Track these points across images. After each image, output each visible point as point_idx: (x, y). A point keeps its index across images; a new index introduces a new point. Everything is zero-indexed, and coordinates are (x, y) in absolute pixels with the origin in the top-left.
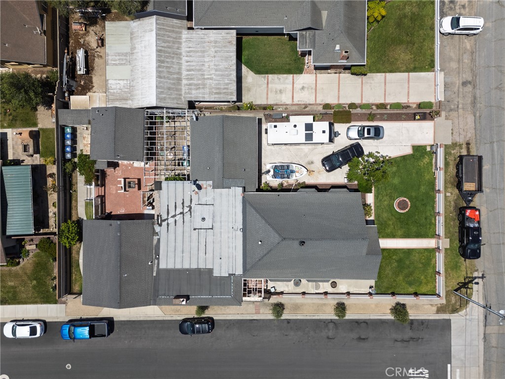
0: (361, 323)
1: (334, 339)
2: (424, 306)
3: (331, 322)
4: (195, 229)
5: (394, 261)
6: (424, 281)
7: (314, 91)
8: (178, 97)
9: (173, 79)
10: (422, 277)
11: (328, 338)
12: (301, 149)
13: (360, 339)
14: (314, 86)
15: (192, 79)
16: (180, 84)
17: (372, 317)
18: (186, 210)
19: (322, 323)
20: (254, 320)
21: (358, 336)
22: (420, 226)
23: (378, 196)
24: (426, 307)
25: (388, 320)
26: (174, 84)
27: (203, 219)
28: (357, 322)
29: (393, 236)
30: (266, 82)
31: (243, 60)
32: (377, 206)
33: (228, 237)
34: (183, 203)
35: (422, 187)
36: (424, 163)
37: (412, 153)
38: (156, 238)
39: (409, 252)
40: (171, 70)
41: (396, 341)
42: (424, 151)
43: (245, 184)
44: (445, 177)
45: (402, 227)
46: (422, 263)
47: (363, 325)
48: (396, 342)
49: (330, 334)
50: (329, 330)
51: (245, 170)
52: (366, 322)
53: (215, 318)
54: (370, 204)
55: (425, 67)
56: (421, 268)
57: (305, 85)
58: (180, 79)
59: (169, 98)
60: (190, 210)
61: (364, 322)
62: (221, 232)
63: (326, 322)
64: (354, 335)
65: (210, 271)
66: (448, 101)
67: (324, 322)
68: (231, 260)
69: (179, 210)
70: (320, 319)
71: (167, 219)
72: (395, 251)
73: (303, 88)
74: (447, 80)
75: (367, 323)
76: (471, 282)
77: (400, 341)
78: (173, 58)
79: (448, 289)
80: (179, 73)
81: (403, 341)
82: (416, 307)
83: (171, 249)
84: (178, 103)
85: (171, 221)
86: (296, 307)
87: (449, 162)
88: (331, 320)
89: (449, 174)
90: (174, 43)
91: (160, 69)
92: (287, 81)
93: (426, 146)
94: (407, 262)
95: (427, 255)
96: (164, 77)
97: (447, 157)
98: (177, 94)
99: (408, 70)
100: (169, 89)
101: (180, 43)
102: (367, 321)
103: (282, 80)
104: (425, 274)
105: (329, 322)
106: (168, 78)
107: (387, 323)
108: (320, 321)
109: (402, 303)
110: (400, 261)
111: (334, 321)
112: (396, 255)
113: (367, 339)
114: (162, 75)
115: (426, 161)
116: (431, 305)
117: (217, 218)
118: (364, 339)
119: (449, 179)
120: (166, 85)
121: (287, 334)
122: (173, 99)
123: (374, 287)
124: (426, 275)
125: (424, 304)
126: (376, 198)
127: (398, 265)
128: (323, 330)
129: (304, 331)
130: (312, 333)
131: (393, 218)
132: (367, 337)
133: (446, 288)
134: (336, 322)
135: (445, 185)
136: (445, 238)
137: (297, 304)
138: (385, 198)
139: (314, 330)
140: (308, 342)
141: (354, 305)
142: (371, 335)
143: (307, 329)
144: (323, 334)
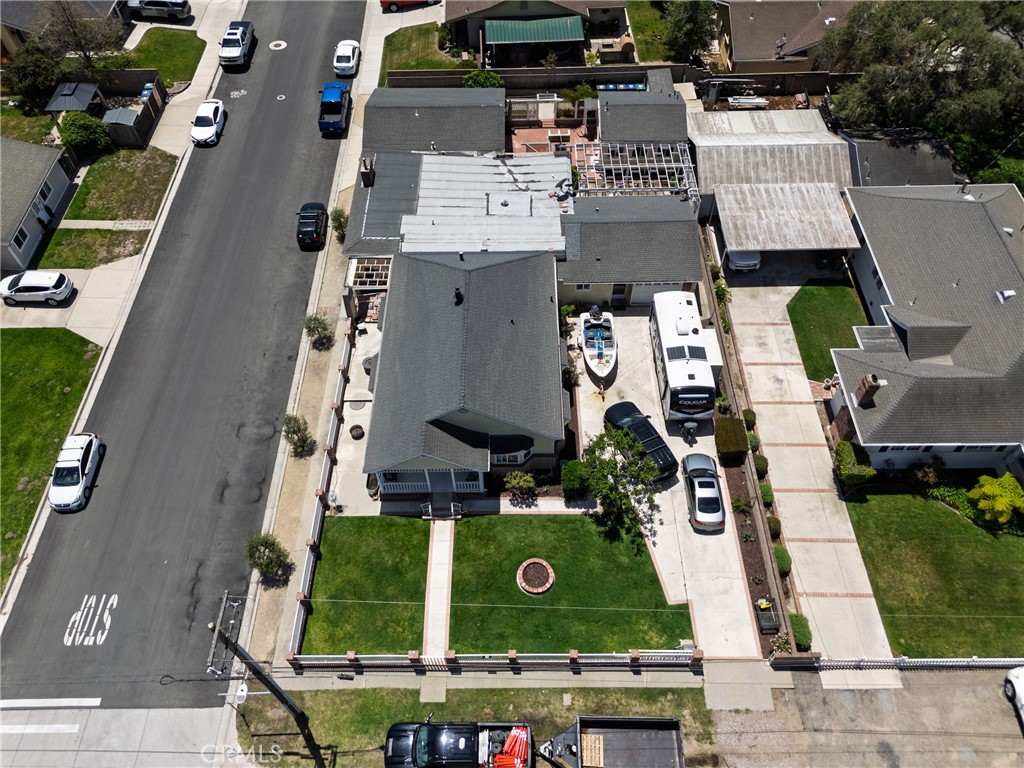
0: (261, 490)
1: (237, 436)
2: (273, 633)
3: (275, 432)
4: (487, 195)
5: (398, 560)
6: (340, 633)
7: (778, 399)
8: (718, 179)
9: (747, 172)
10: (348, 628)
11: (242, 425)
12: (649, 380)
13: (224, 487)
14: (787, 399)
15: (753, 195)
16: (740, 181)
18: (522, 186)
20: (306, 306)
21: (231, 483)
22: (483, 621)
23: (556, 522)
24: (270, 638)
26: (739, 173)
27: (505, 205)
28: (264, 480)
29: (460, 555)
30: (776, 321)
31: (808, 288)
32: (531, 522)
33: (471, 234)
34: (533, 181)
35: (582, 628)
36: (646, 633)
37: (670, 603)
38: (475, 153)
39: (418, 593)
40: (762, 169)
41: (201, 565)
42: (677, 631)
43: (572, 261)
44: (615, 690)
45: (479, 575)
46: (385, 626)
47: (255, 494)
48: (197, 564)
49: (249, 430)
50: (258, 427)
51: (598, 260)
53: (321, 253)
54: (536, 506)
55: (901, 636)
56: (373, 624)
57: (785, 384)
58: (748, 180)
59: (713, 166)
60: (520, 189)
61: (260, 497)
62: (482, 225)
64: (235, 474)
65: (412, 211)
66: (825, 702)
68: (431, 237)
69: (520, 178)
71: (506, 165)
72: (422, 563)
73: (779, 381)
74: (883, 697)
75: (258, 501)
77: (197, 574)
78: (783, 171)
79: (307, 697)
80: (759, 180)
81: (197, 579)
82: (276, 611)
83: (454, 168)
84: (706, 179)
85: (503, 169)
86: (318, 371)
87: (655, 701)
89: (623, 701)
90: (810, 171)
91: (759, 152)
92: (787, 354)
93: (692, 638)
94: (391, 591)
95: (405, 639)
96: (747, 158)
97: (670, 697)
98: (721, 177)
99: (878, 593)
100: (729, 165)
101: (812, 180)
102: (261, 502)
103: (786, 345)
104: (356, 635)
105: (275, 427)
106: (747, 164)
108: (283, 410)
109: (290, 578)
110: (398, 572)
111: (276, 437)
112: (411, 563)
113: (221, 501)
114: (750, 154)
115: (651, 638)
116: (273, 652)
117: (506, 221)
118: (222, 495)
119: (609, 702)
120: (734, 161)
121: (266, 356)
122: (713, 172)
123: (340, 515)
124: (353, 637)
125: (277, 632)
126: (554, 519)
127: (385, 569)
128: (260, 416)
129: (266, 384)
130: (258, 397)
131: (504, 556)
132: (225, 501)
133: (309, 691)
134: (273, 440)
135: (592, 689)
136: (448, 690)
137: (327, 372)
138: (552, 537)
139: (263, 402)
140: (242, 390)
141: (304, 475)
142: (228, 510)
143: (269, 388)
144: (251, 417)
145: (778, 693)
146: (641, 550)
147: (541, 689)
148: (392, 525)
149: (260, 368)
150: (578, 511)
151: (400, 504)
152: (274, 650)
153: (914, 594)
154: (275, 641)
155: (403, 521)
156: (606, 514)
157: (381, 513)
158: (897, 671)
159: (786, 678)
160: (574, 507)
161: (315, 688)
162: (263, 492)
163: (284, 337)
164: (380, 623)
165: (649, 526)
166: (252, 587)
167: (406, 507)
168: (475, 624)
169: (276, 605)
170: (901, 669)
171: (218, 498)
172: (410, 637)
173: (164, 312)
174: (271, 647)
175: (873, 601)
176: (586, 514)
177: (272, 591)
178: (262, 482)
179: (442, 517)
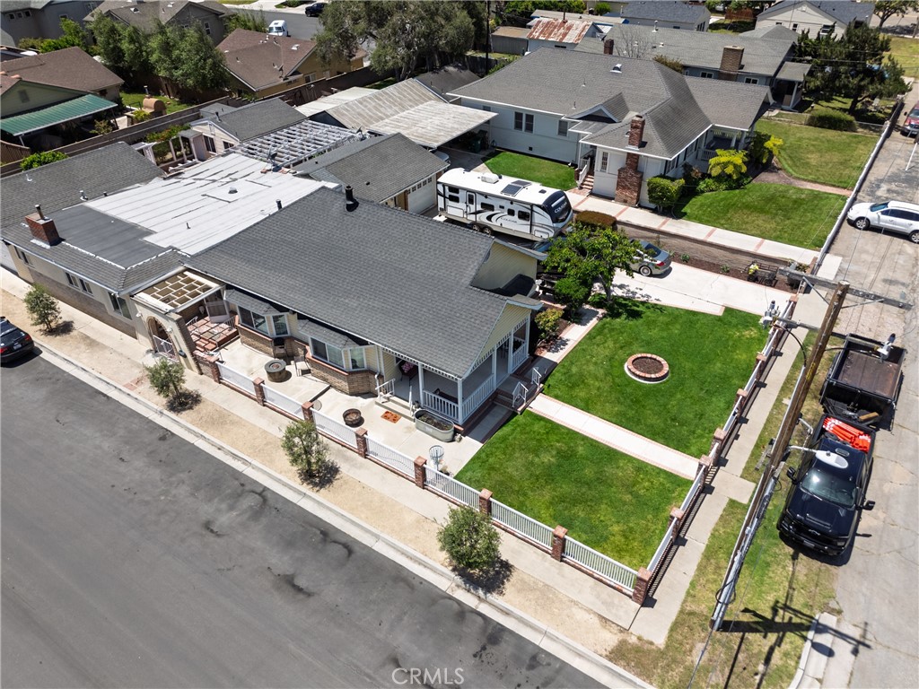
0: (335, 542)
1: (218, 535)
2: (575, 610)
3: (260, 494)
4: (205, 195)
5: (554, 453)
9: (375, 114)
10: (615, 528)
11: (207, 526)
13: (289, 583)
15: (398, 122)
17: (380, 548)
18: (226, 180)
19: (236, 483)
20: (105, 395)
21: (290, 571)
23: (596, 336)
24: (580, 615)
25: (422, 581)
27: (234, 192)
28: (324, 533)
31: (488, 161)
32: (583, 349)
36: (743, 335)
37: (720, 315)
39: (608, 453)
42: (749, 321)
44: (792, 373)
45: (619, 402)
46: (637, 496)
47: (336, 552)
49: (225, 519)
50: (231, 508)
51: (368, 184)
53: (44, 355)
54: (568, 340)
56: (625, 503)
58: (384, 118)
59: (350, 118)
60: (228, 182)
61: (346, 546)
63: (248, 487)
64: (281, 562)
65: (148, 233)
67: (243, 485)
69: (214, 178)
70: (241, 473)
71: (185, 178)
72: (572, 435)
74: (846, 267)
75: (350, 552)
76: (798, 628)
79: (691, 607)
80: (390, 116)
82: (544, 595)
85: (188, 181)
86: (221, 420)
88: (265, 489)
90: (410, 100)
99: (764, 236)
102: (356, 548)
104: (631, 525)
105: (253, 491)
107: (412, 587)
108: (236, 474)
109: (503, 558)
112: (566, 444)
113: (309, 595)
114: (365, 103)
116: (607, 622)
118: (299, 590)
120: (360, 111)
121: (127, 459)
124: (631, 530)
125: (576, 603)
126: (590, 337)
127: (559, 466)
128: (216, 500)
129: (171, 475)
130: (183, 491)
131: (609, 378)
132: (312, 589)
133: (685, 601)
134: (271, 502)
135: (785, 383)
136: (741, 477)
137: (230, 414)
138: (610, 344)
139: (197, 488)
140: (147, 503)
141: (359, 489)
142: (333, 591)
143: (183, 476)
144: (206, 510)
146: (660, 309)
147: (771, 414)
148: (504, 439)
149: (138, 469)
150: (594, 322)
151: (484, 423)
152: (602, 618)
153: (774, 225)
154: (589, 611)
155: (506, 429)
156: (610, 309)
157: (482, 442)
158: (828, 255)
160: (588, 322)
161: (683, 596)
162: (343, 540)
163: (121, 432)
164: (628, 497)
165: (637, 295)
166: (484, 609)
167: (490, 420)
168: (675, 426)
169: (532, 590)
170: (827, 251)
171: (301, 596)
172: (662, 480)
174: (596, 620)
175: (767, 242)
176: (600, 319)
177: (509, 587)
178: (327, 534)
179: (531, 396)
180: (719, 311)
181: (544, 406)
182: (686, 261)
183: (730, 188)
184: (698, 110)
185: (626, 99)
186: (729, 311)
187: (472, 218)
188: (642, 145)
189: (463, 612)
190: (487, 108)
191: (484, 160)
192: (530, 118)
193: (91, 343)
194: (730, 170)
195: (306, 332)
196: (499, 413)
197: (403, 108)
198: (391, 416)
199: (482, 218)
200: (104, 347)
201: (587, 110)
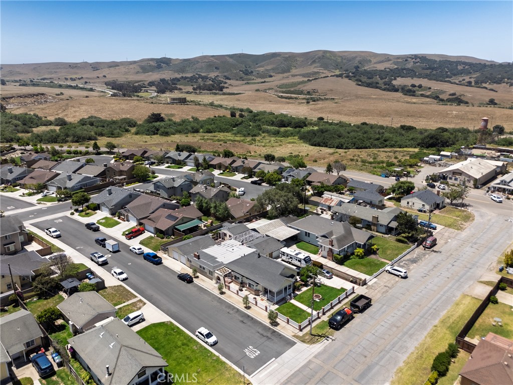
4: (227, 250)
5: (292, 309)
8: (265, 232)
11: (228, 313)
13: (242, 322)
14: (317, 258)
15: (274, 232)
16: (269, 231)
17: (258, 319)
26: (266, 230)
27: (233, 250)
29: (302, 303)
32: (305, 292)
34: (232, 245)
38: (212, 246)
41: (258, 332)
42: (345, 291)
45: (309, 302)
49: (231, 312)
52: (252, 318)
54: (302, 290)
57: (314, 256)
60: (232, 247)
62: (234, 254)
63: (235, 308)
64: (241, 319)
65: (216, 258)
66: (372, 286)
68: (228, 259)
69: (228, 245)
72: (297, 307)
74: (377, 282)
77: (260, 334)
81: (262, 335)
82: (284, 328)
83: (212, 250)
84: (263, 233)
85: (222, 246)
86: (230, 297)
88: (238, 309)
90: (277, 225)
93: (348, 290)
94: (298, 313)
107: (263, 325)
108: (233, 306)
109: (278, 323)
110: (295, 310)
112: (295, 308)
113: (245, 323)
121: (213, 301)
126: (308, 290)
127: (292, 311)
129: (221, 304)
130: (224, 307)
131: (309, 299)
133: (307, 332)
135: (345, 303)
136: (327, 317)
137: (232, 296)
139: (226, 307)
140: (218, 308)
141: (255, 311)
142: (249, 323)
143: (223, 305)
144: (228, 310)
145: (366, 288)
146: (326, 286)
147: (339, 308)
148: (283, 306)
149: (215, 303)
150: (309, 287)
152: (293, 332)
155: (284, 304)
157: (279, 306)
158: (375, 278)
159: (365, 286)
163: (212, 297)
165: (322, 283)
166: (274, 329)
167: (281, 303)
169: (282, 327)
173: (174, 309)
174: (291, 332)
175: (361, 273)
176: (311, 287)
177: (278, 326)
178: (249, 316)
179: (291, 299)
180: (339, 288)
181: (293, 301)
182: (337, 276)
183: (360, 258)
184: (352, 237)
185: (333, 232)
186: (342, 288)
187: (288, 260)
188: (332, 246)
189: (270, 328)
190: (298, 230)
191: (296, 244)
192: (309, 233)
193: (203, 281)
194: (359, 254)
195: (247, 281)
196: (284, 302)
197: (275, 228)
198: (262, 300)
199: (290, 260)
200: (206, 282)
201: (322, 234)
